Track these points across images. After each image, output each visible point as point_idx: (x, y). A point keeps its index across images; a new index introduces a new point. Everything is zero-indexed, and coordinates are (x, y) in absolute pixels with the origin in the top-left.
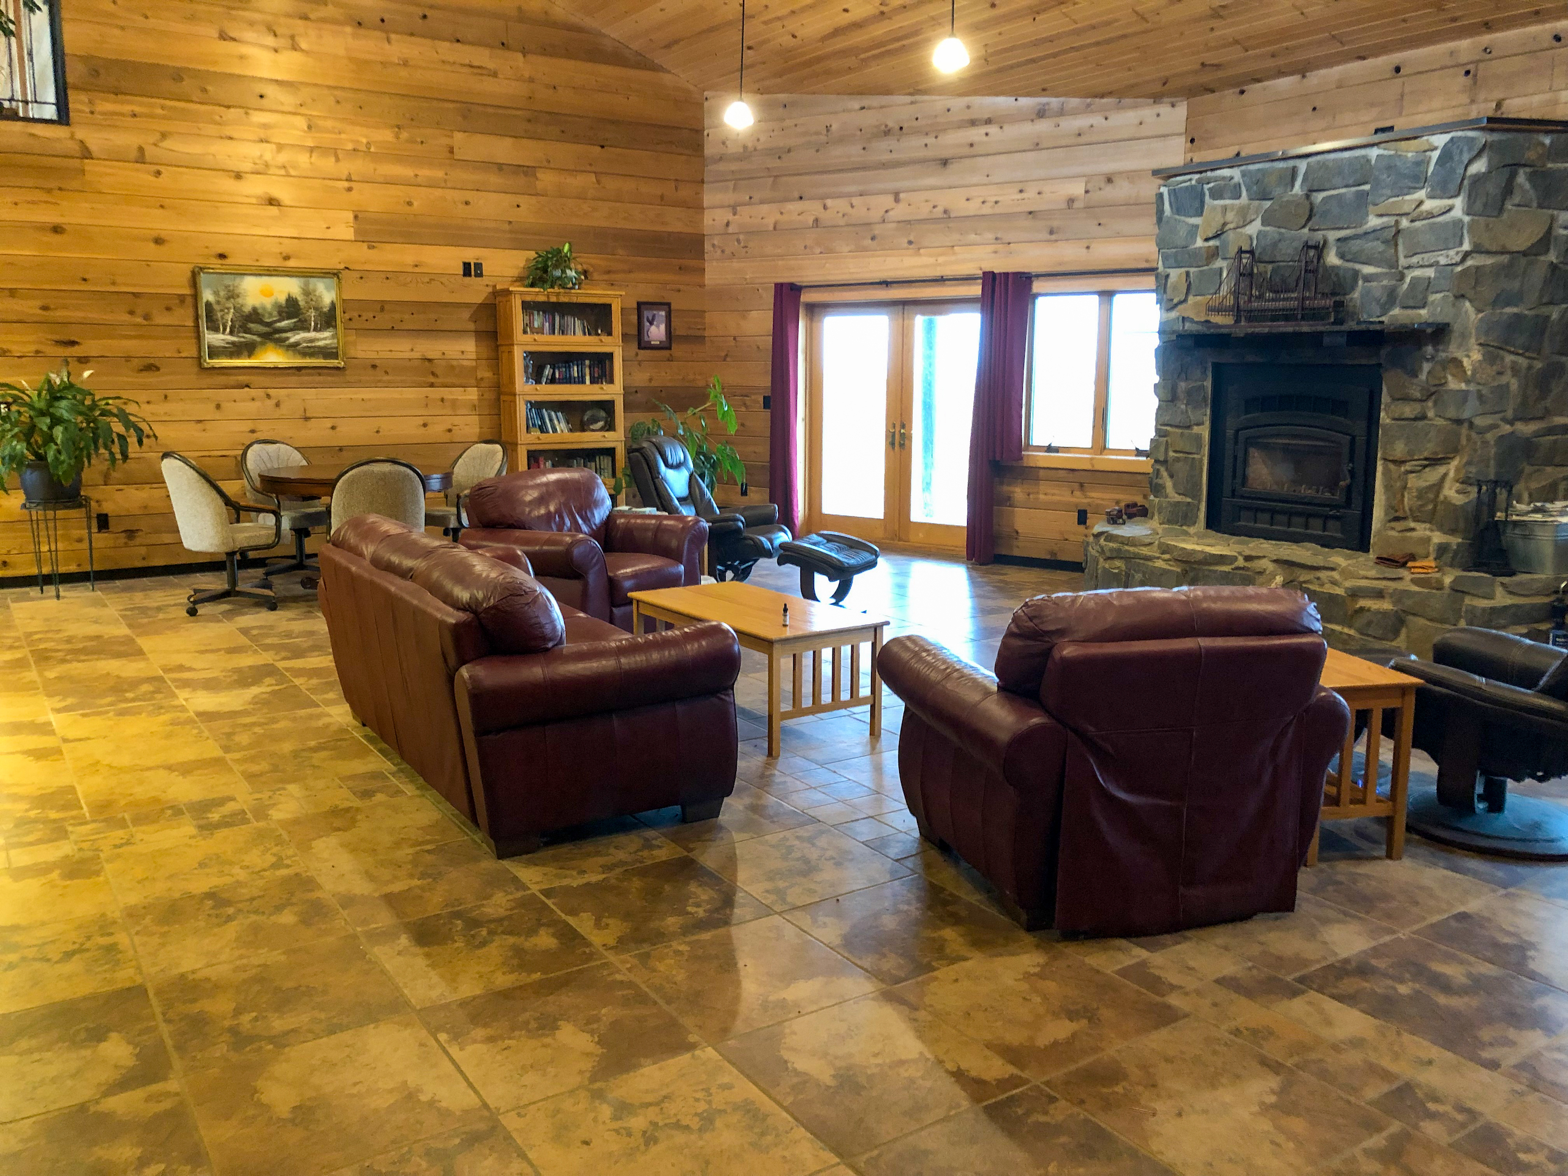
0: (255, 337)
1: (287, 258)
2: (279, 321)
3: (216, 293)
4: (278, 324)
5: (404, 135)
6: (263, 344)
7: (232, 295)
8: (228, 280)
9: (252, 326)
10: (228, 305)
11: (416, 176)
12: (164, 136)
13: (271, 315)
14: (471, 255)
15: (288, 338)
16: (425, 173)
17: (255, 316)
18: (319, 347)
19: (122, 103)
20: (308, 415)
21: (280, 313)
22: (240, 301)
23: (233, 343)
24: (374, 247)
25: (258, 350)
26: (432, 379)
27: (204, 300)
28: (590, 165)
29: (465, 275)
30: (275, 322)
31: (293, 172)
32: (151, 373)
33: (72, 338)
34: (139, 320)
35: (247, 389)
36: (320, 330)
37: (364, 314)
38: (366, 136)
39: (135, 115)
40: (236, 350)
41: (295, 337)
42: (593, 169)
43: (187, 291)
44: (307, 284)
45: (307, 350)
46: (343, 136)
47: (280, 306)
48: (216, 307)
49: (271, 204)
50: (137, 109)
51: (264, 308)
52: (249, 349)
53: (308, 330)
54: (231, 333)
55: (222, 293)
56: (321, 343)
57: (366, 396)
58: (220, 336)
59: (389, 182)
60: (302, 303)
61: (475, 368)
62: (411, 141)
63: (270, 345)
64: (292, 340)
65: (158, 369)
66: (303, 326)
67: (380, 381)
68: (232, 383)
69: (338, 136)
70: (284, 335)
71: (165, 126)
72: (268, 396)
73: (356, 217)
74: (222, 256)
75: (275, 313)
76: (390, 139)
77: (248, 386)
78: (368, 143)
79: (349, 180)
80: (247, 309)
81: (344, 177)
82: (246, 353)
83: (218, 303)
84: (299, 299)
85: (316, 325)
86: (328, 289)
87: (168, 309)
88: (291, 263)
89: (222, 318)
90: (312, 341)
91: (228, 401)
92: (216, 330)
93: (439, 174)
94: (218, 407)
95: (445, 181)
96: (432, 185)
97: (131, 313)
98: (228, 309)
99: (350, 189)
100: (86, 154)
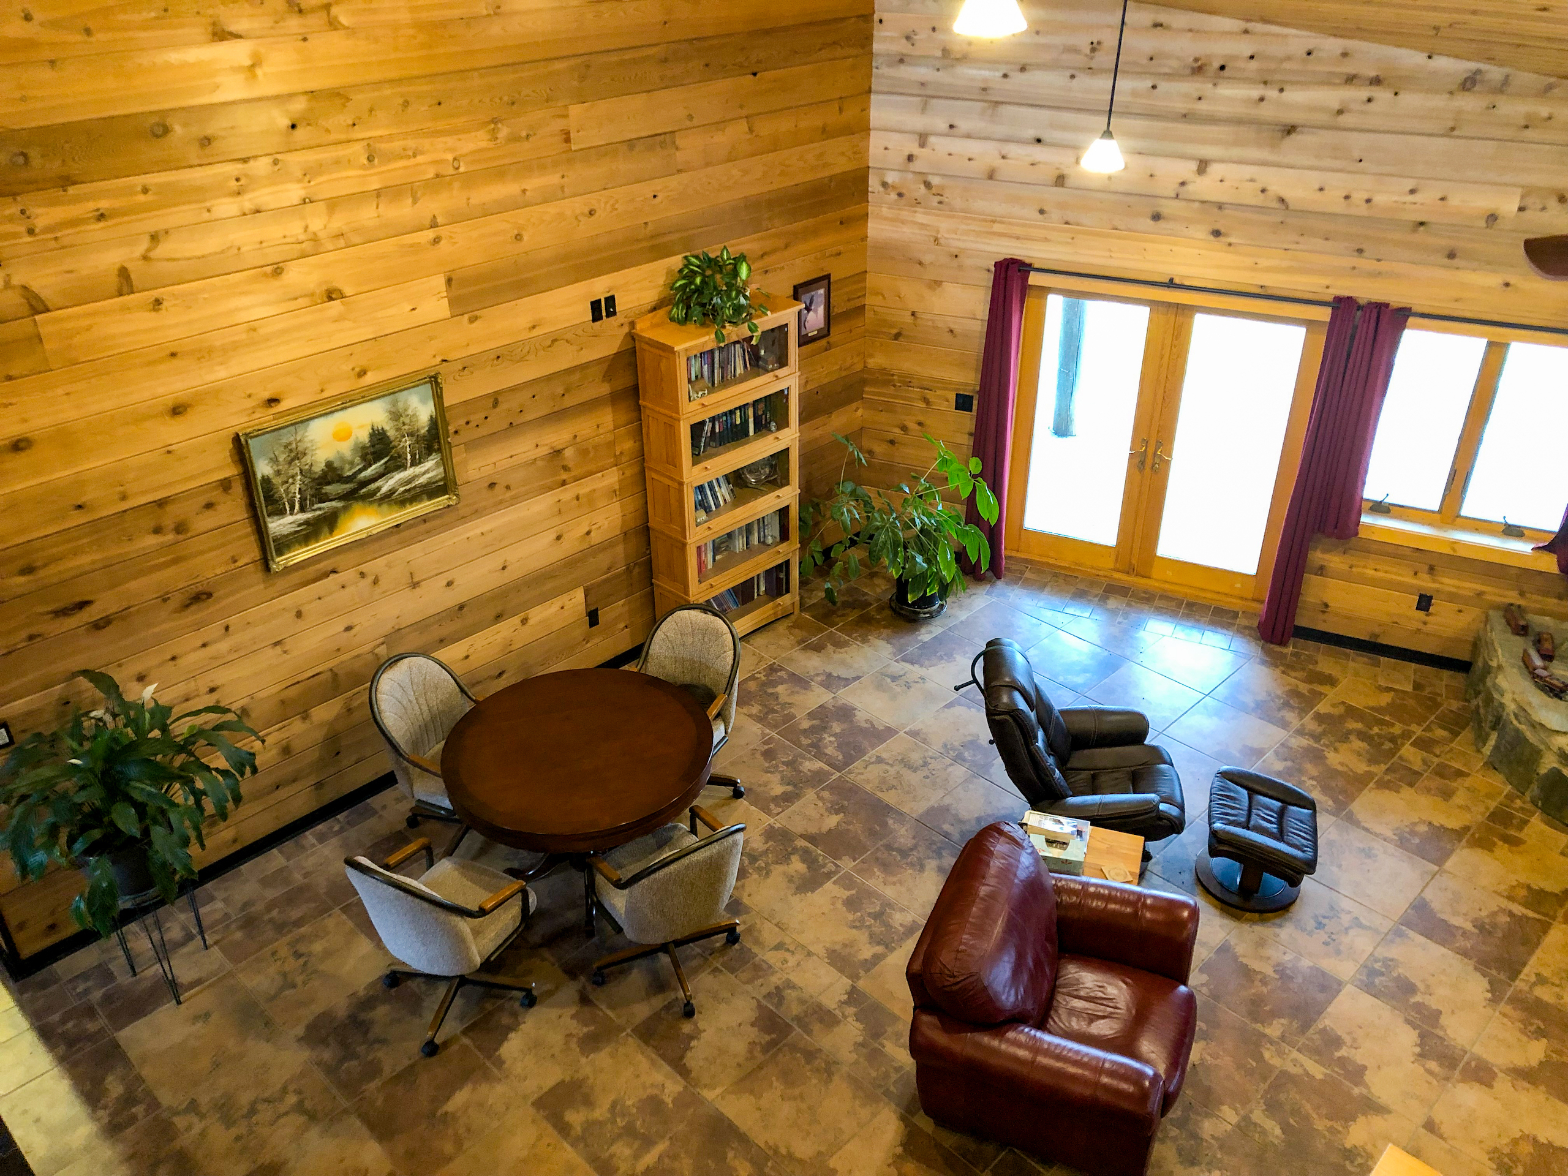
0: (334, 504)
1: (362, 373)
2: (365, 468)
3: (274, 460)
4: (363, 474)
5: (504, 132)
6: (345, 508)
7: (296, 455)
8: (287, 437)
9: (329, 489)
10: (291, 472)
11: (524, 191)
12: (154, 238)
13: (352, 463)
14: (599, 287)
15: (379, 489)
16: (534, 183)
17: (332, 473)
18: (422, 486)
19: (77, 200)
20: (416, 580)
21: (364, 457)
22: (307, 459)
23: (307, 523)
24: (476, 318)
25: (342, 519)
26: (564, 476)
27: (259, 476)
28: (741, 107)
29: (594, 320)
30: (360, 471)
31: (356, 239)
32: (202, 605)
33: (78, 599)
34: (170, 537)
35: (332, 576)
36: (420, 463)
37: (472, 418)
38: (451, 150)
39: (101, 217)
40: (310, 532)
41: (386, 485)
42: (744, 112)
43: (232, 471)
44: (395, 403)
45: (407, 495)
46: (420, 159)
47: (364, 448)
48: (277, 481)
49: (330, 299)
50: (104, 204)
51: (342, 458)
52: (330, 521)
53: (402, 467)
54: (303, 509)
55: (282, 458)
56: (422, 480)
57: (486, 528)
58: (289, 519)
59: (487, 211)
60: (391, 434)
61: (611, 444)
62: (514, 139)
63: (357, 506)
64: (384, 490)
65: (209, 595)
66: (396, 464)
67: (501, 502)
68: (311, 577)
69: (412, 161)
70: (373, 486)
71: (155, 223)
72: (363, 575)
73: (449, 281)
74: (273, 401)
75: (357, 460)
76: (484, 144)
77: (334, 572)
78: (455, 159)
79: (434, 225)
80: (319, 468)
81: (427, 223)
82: (326, 530)
83: (278, 473)
84: (387, 428)
85: (413, 456)
86: (423, 401)
87: (209, 506)
88: (370, 378)
89: (287, 491)
90: (409, 481)
91: (310, 602)
92: (281, 513)
93: (552, 179)
94: (299, 615)
95: (562, 188)
96: (546, 199)
97: (157, 530)
98: (293, 477)
99: (436, 241)
100: (36, 306)
